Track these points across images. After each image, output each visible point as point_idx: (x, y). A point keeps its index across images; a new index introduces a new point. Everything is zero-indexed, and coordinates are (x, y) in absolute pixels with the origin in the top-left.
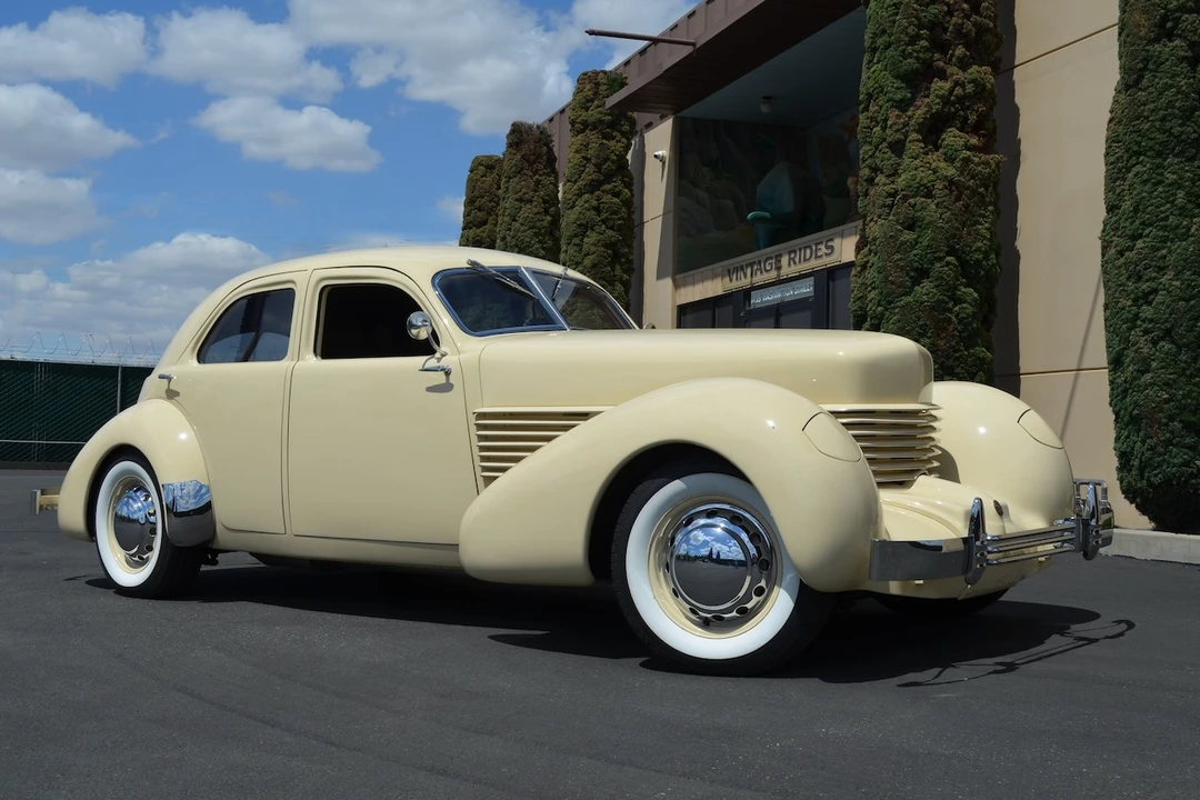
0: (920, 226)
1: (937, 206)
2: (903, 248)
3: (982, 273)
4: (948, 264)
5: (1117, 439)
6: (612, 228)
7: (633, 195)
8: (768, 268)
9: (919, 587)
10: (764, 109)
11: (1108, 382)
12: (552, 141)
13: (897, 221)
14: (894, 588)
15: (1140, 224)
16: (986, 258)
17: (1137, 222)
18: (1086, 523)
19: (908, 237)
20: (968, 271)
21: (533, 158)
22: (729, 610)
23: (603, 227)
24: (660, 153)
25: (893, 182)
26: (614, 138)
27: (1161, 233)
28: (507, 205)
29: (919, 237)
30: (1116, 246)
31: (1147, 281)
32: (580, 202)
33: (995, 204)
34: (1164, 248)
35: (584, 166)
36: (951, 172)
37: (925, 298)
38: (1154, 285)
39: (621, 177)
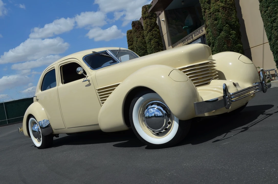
0: (218, 19)
1: (221, 13)
2: (215, 25)
3: (235, 26)
4: (227, 26)
5: (274, 58)
6: (156, 38)
7: (159, 30)
8: (190, 38)
9: (214, 113)
10: (183, 4)
11: (269, 44)
12: (141, 23)
13: (213, 19)
14: (206, 114)
15: (268, 3)
16: (236, 23)
17: (267, 3)
18: (262, 83)
19: (216, 22)
20: (232, 27)
21: (138, 28)
22: (162, 130)
23: (155, 39)
24: (163, 19)
25: (210, 11)
26: (152, 19)
27: (274, 4)
28: (135, 39)
29: (218, 22)
30: (264, 10)
31: (273, 17)
32: (148, 35)
33: (235, 10)
34: (275, 8)
35: (147, 26)
36: (223, 5)
37: (223, 36)
38: (275, 17)
39: (156, 27)
